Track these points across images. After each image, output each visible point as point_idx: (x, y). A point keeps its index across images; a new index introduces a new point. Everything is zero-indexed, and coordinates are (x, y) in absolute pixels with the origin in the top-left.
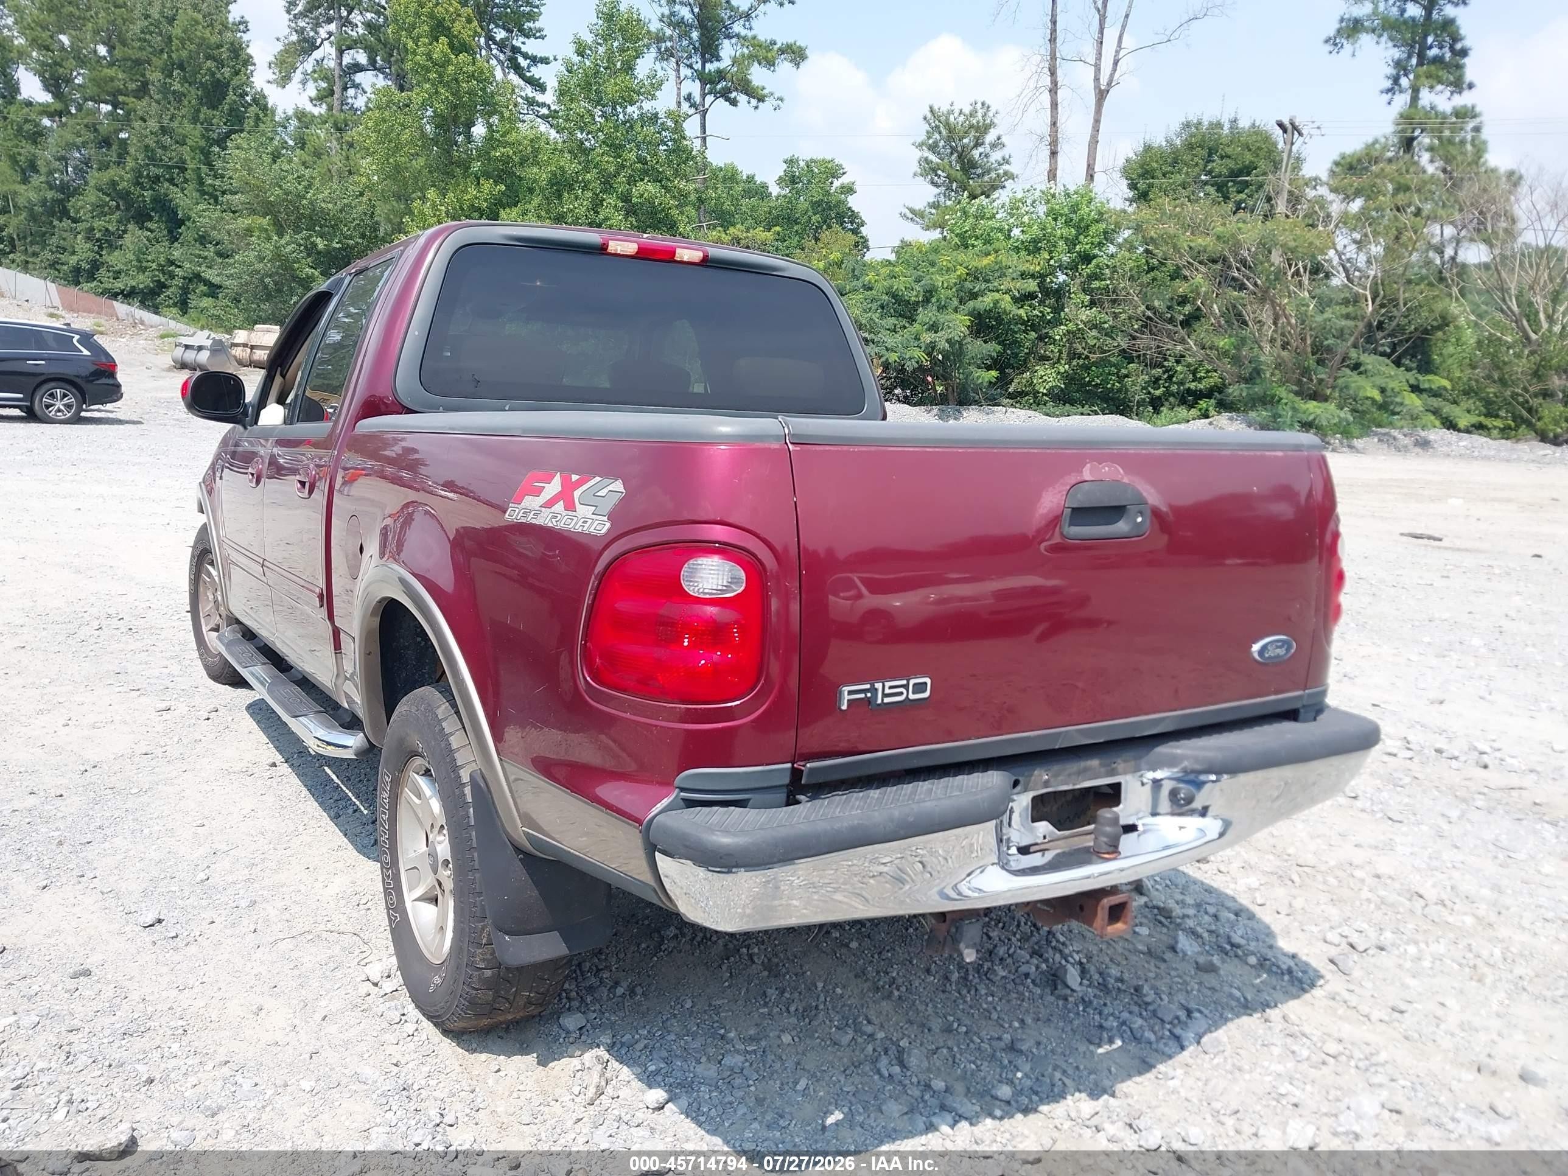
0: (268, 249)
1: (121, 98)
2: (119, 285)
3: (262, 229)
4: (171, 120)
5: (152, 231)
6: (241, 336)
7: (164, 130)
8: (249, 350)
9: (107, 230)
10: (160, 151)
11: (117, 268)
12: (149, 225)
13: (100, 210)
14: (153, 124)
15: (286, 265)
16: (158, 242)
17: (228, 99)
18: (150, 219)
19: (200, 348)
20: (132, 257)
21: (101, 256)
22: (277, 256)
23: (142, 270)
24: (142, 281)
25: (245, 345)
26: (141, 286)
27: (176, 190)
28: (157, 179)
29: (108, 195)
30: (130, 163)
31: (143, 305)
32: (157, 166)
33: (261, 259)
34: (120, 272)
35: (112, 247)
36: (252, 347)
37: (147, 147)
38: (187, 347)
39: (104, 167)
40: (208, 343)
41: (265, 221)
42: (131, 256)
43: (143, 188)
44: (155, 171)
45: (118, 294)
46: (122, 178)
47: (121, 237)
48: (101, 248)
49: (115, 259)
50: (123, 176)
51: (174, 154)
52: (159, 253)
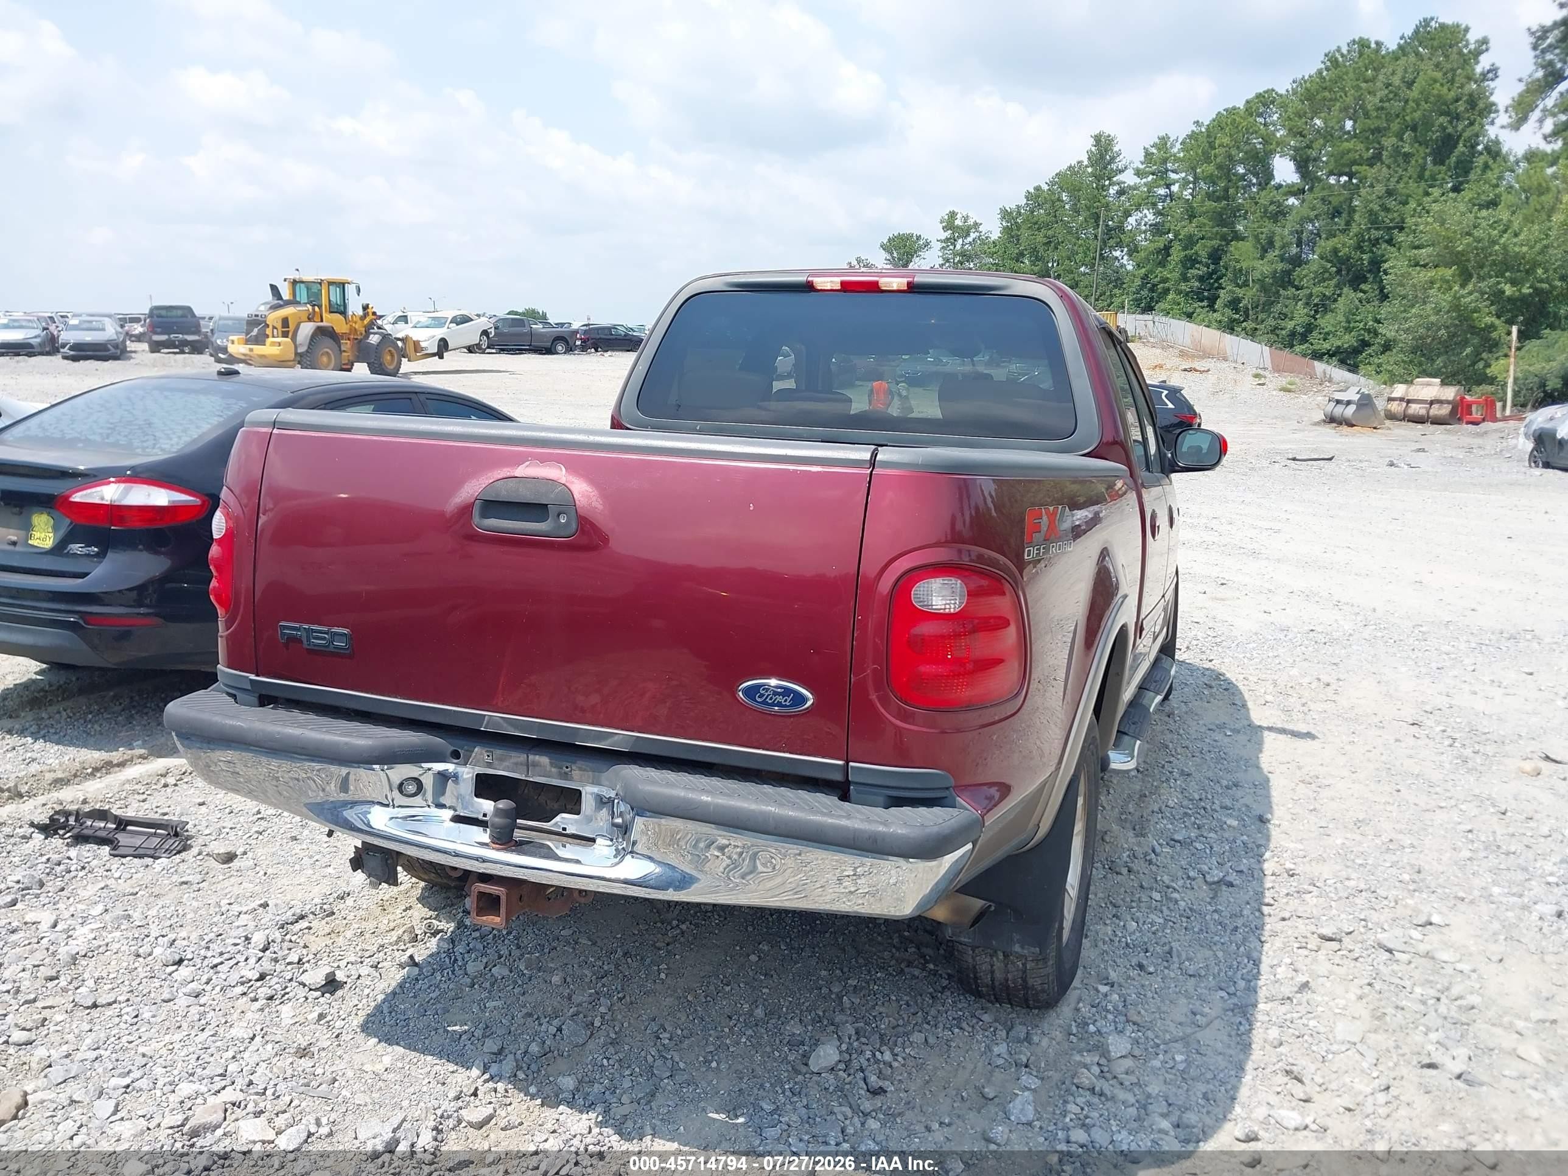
0: (1445, 300)
1: (1354, 169)
2: (1327, 346)
3: (1444, 281)
4: (1398, 182)
5: (1364, 292)
6: (1400, 390)
7: (1390, 193)
8: (1404, 404)
9: (1324, 295)
10: (1383, 214)
11: (1326, 330)
12: (1363, 286)
13: (1321, 277)
14: (1380, 189)
15: (1464, 317)
16: (1368, 302)
17: (1456, 152)
18: (1365, 280)
19: (1349, 403)
20: (1343, 319)
21: (1316, 319)
22: (1456, 307)
23: (1349, 330)
24: (1348, 340)
25: (1401, 399)
26: (1346, 346)
27: (1393, 249)
28: (1376, 242)
29: (1328, 261)
30: (1355, 229)
31: (1342, 362)
32: (1377, 229)
33: (1438, 312)
34: (1328, 334)
35: (1326, 310)
36: (1409, 402)
37: (1371, 212)
38: (1338, 402)
39: (1331, 235)
40: (1356, 397)
41: (1448, 273)
42: (1341, 318)
43: (1363, 252)
44: (1375, 234)
45: (1325, 354)
46: (1344, 245)
47: (1335, 300)
48: (1316, 312)
49: (1326, 322)
50: (1344, 243)
51: (1395, 215)
52: (1368, 312)
